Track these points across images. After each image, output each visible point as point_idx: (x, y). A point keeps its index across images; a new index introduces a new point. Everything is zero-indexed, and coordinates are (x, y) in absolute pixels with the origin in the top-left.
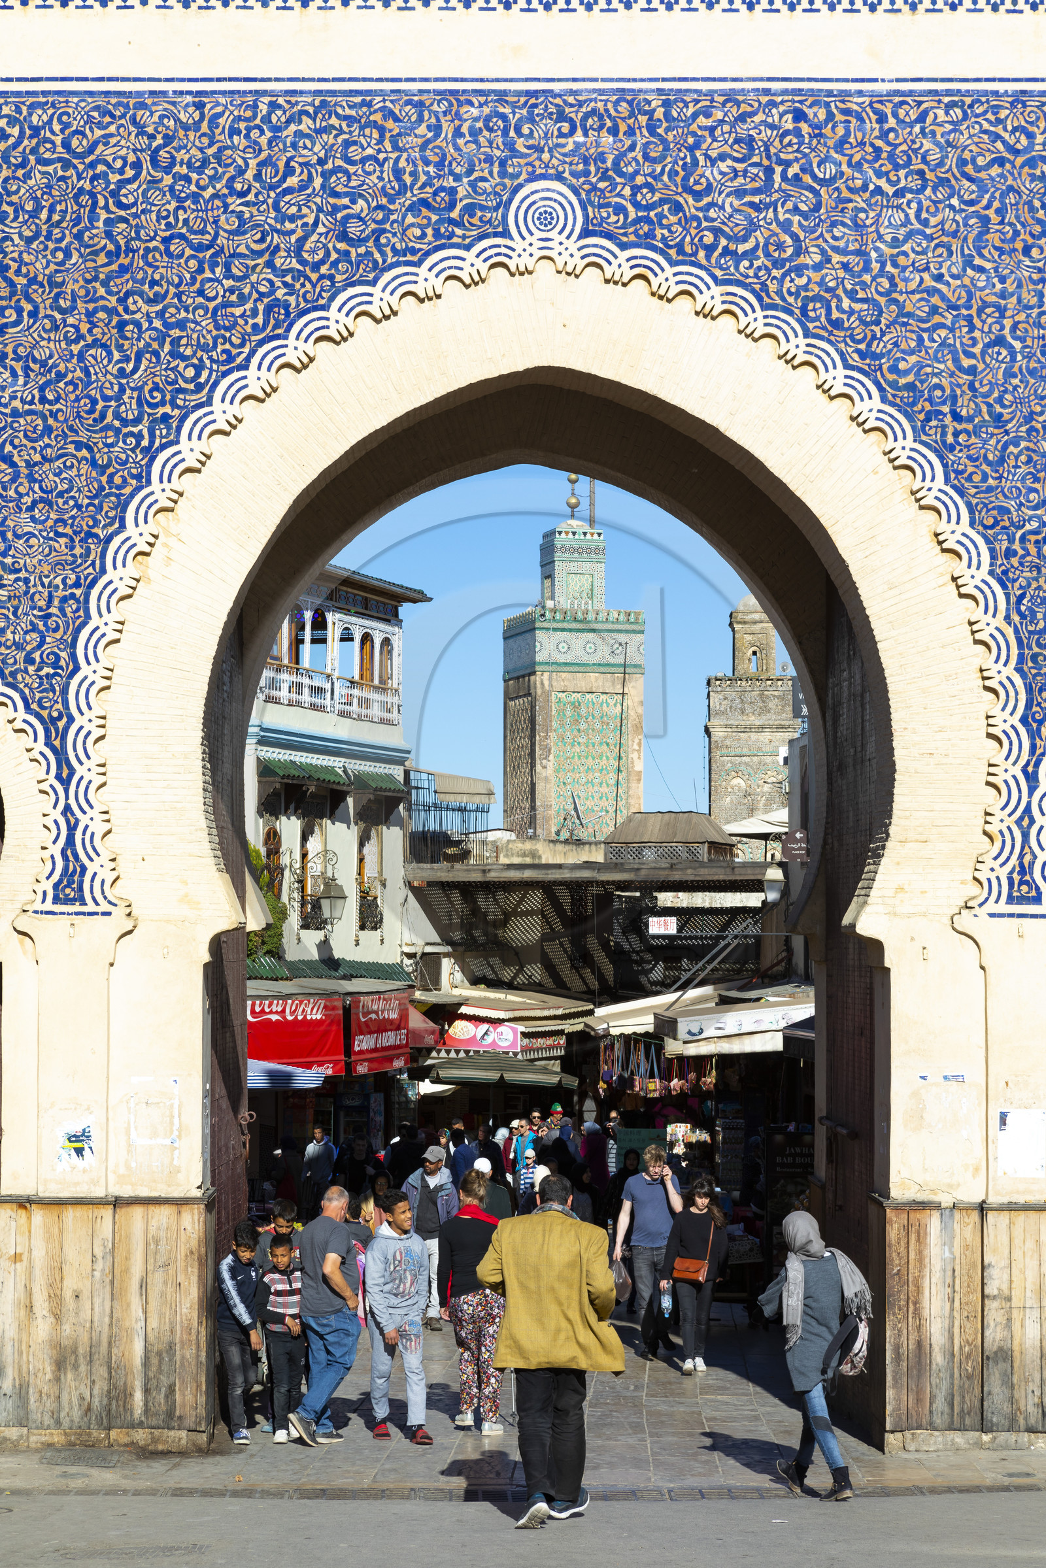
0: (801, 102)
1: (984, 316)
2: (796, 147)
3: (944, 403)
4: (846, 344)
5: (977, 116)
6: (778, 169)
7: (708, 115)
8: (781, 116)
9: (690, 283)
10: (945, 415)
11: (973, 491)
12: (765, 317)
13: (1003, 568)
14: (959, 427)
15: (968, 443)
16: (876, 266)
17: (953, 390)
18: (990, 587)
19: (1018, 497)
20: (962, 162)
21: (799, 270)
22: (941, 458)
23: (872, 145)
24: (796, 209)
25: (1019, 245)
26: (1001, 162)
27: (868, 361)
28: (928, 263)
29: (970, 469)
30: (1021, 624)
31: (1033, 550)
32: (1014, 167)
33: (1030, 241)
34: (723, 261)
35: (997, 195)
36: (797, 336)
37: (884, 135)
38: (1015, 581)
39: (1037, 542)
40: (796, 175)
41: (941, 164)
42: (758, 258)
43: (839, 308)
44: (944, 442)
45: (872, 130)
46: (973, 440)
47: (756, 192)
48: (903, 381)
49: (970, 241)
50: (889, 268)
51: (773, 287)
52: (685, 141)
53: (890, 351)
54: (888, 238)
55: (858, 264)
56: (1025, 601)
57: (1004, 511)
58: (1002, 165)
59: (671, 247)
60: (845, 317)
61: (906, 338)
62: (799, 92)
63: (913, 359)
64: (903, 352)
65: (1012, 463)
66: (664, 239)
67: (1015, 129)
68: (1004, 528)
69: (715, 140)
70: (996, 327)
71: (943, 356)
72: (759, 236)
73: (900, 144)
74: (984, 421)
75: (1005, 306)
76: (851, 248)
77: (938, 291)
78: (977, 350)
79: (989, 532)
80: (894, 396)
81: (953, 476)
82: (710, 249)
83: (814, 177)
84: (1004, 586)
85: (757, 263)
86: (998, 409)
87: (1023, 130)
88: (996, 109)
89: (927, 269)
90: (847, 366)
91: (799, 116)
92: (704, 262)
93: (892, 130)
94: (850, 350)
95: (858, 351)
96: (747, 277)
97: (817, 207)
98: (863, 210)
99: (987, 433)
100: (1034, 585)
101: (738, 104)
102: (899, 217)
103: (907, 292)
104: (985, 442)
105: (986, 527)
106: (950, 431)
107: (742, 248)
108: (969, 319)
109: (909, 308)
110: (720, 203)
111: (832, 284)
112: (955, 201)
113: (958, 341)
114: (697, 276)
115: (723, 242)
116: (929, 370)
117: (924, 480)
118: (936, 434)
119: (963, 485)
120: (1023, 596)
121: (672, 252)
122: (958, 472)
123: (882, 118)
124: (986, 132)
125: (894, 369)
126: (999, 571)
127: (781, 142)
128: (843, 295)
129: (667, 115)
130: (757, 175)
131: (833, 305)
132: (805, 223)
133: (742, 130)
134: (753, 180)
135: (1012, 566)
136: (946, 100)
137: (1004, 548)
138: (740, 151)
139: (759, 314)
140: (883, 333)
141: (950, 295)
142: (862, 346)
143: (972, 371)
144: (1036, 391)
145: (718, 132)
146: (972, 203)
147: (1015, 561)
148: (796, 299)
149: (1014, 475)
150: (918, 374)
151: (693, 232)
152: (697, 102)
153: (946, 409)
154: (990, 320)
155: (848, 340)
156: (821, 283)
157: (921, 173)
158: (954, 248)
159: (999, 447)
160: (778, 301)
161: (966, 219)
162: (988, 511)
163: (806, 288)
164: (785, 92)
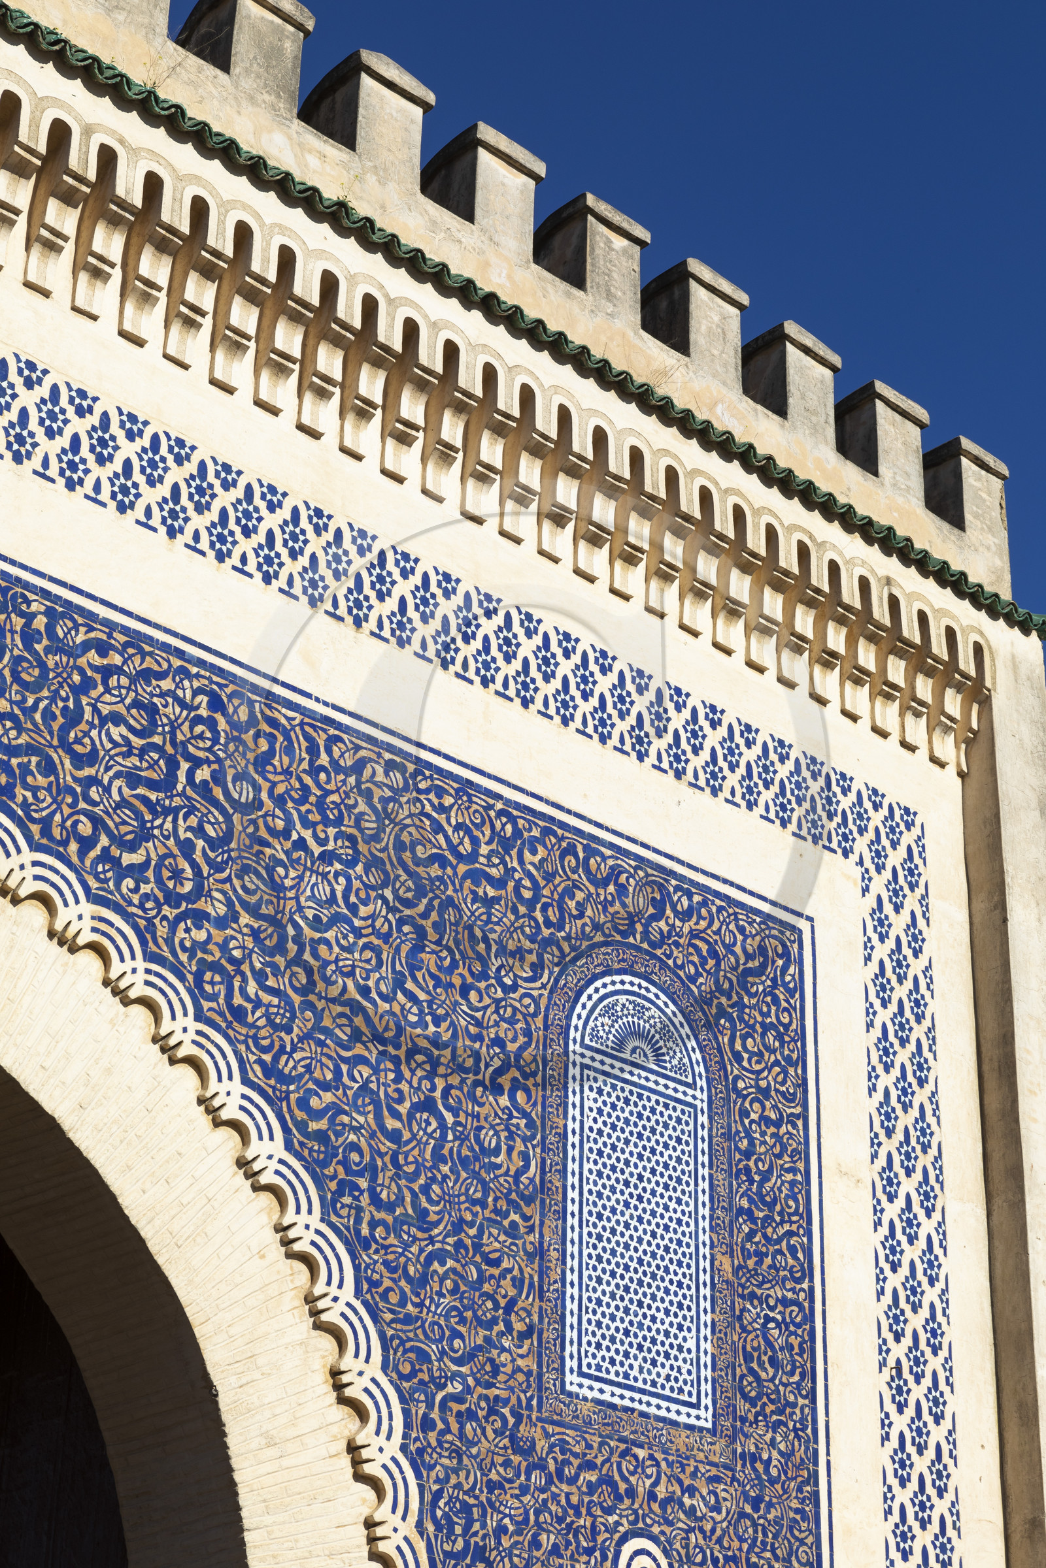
0: (220, 685)
1: (413, 1065)
2: (209, 743)
3: (360, 1174)
4: (248, 1048)
5: (419, 791)
6: (185, 766)
7: (103, 653)
8: (196, 693)
9: (53, 885)
10: (362, 1192)
11: (388, 1316)
12: (148, 971)
13: (418, 1444)
14: (379, 1216)
15: (387, 1243)
16: (292, 948)
17: (373, 1159)
18: (402, 1472)
19: (441, 1340)
20: (400, 846)
21: (200, 918)
22: (353, 1256)
23: (300, 780)
24: (199, 831)
25: (457, 981)
26: (443, 862)
27: (272, 1082)
28: (353, 966)
29: (387, 1283)
30: (436, 1537)
31: (455, 1427)
32: (455, 874)
33: (469, 980)
34: (100, 868)
35: (436, 903)
36: (185, 1015)
37: (314, 771)
38: (431, 1468)
39: (459, 1414)
40: (205, 782)
41: (376, 838)
42: (147, 882)
43: (243, 991)
44: (358, 1232)
45: (301, 760)
46: (392, 1240)
47: (152, 785)
48: (314, 1126)
49: (403, 954)
50: (307, 956)
51: (162, 930)
52: (70, 676)
53: (301, 1076)
54: (310, 914)
55: (271, 936)
56: (441, 1503)
57: (424, 1357)
58: (443, 866)
59: (33, 821)
60: (249, 1006)
61: (322, 1064)
62: (220, 671)
63: (328, 1097)
64: (317, 1082)
65: (436, 1288)
66: (25, 805)
67: (458, 827)
68: (421, 1382)
69: (108, 690)
70: (425, 1084)
71: (364, 1105)
72: (150, 850)
73: (332, 792)
74: (406, 1215)
75: (439, 1056)
76: (264, 910)
77: (363, 1010)
78: (404, 1109)
79: (405, 1384)
80: (301, 1144)
81: (365, 1287)
82: (86, 844)
83: (227, 794)
84: (418, 1475)
85: (145, 888)
86: (425, 1204)
87: (468, 832)
88: (440, 792)
89: (351, 974)
90: (246, 1081)
91: (216, 703)
92: (75, 859)
93: (323, 768)
94: (252, 1058)
95: (260, 1062)
96: (130, 903)
97: (228, 837)
98: (280, 863)
99: (408, 1234)
100: (453, 1481)
101: (143, 655)
102: (323, 891)
103: (326, 998)
104: (406, 1246)
105: (402, 1377)
106: (366, 1217)
107: (128, 859)
108: (396, 1061)
109: (327, 1022)
110: (106, 782)
111: (237, 953)
112: (388, 893)
113: (382, 1089)
114: (63, 877)
115: (104, 841)
116: (346, 1119)
117: (329, 1283)
118: (349, 1216)
119: (376, 1304)
120: (438, 1495)
121: (35, 829)
122: (369, 1281)
123: (313, 750)
124: (428, 816)
125: (303, 1103)
126: (413, 1448)
127: (191, 729)
128: (249, 974)
129: (50, 628)
130: (156, 762)
131: (237, 985)
132: (212, 855)
133: (144, 691)
134: (151, 767)
135: (429, 1445)
136: (387, 756)
137: (420, 1413)
138: (138, 719)
139: (141, 965)
140: (294, 1049)
141: (376, 1020)
142: (267, 1058)
143: (395, 1136)
144: (467, 1190)
145: (113, 681)
146: (408, 904)
147: (432, 1436)
148: (190, 959)
149: (437, 1306)
150: (332, 1121)
151: (67, 811)
152: (91, 629)
153: (363, 1184)
154: (419, 1073)
155: (250, 1041)
156: (224, 947)
157: (352, 839)
158: (384, 956)
159: (422, 1259)
160: (167, 954)
161: (401, 922)
162: (405, 1351)
163: (204, 946)
164: (201, 663)
